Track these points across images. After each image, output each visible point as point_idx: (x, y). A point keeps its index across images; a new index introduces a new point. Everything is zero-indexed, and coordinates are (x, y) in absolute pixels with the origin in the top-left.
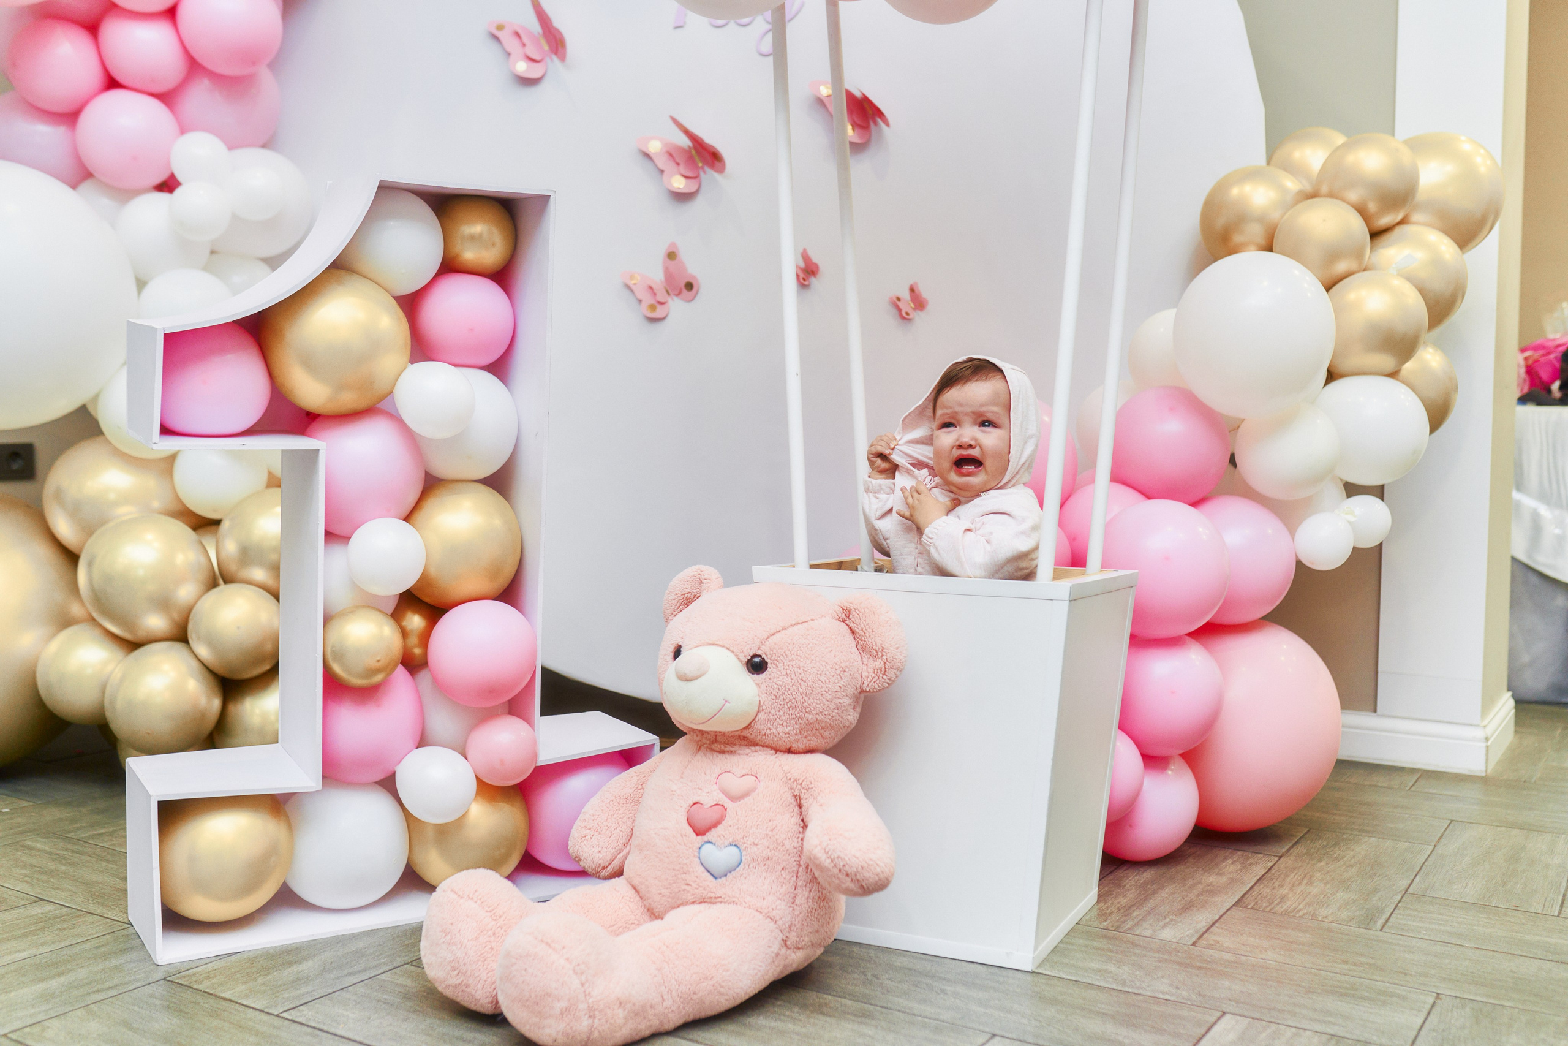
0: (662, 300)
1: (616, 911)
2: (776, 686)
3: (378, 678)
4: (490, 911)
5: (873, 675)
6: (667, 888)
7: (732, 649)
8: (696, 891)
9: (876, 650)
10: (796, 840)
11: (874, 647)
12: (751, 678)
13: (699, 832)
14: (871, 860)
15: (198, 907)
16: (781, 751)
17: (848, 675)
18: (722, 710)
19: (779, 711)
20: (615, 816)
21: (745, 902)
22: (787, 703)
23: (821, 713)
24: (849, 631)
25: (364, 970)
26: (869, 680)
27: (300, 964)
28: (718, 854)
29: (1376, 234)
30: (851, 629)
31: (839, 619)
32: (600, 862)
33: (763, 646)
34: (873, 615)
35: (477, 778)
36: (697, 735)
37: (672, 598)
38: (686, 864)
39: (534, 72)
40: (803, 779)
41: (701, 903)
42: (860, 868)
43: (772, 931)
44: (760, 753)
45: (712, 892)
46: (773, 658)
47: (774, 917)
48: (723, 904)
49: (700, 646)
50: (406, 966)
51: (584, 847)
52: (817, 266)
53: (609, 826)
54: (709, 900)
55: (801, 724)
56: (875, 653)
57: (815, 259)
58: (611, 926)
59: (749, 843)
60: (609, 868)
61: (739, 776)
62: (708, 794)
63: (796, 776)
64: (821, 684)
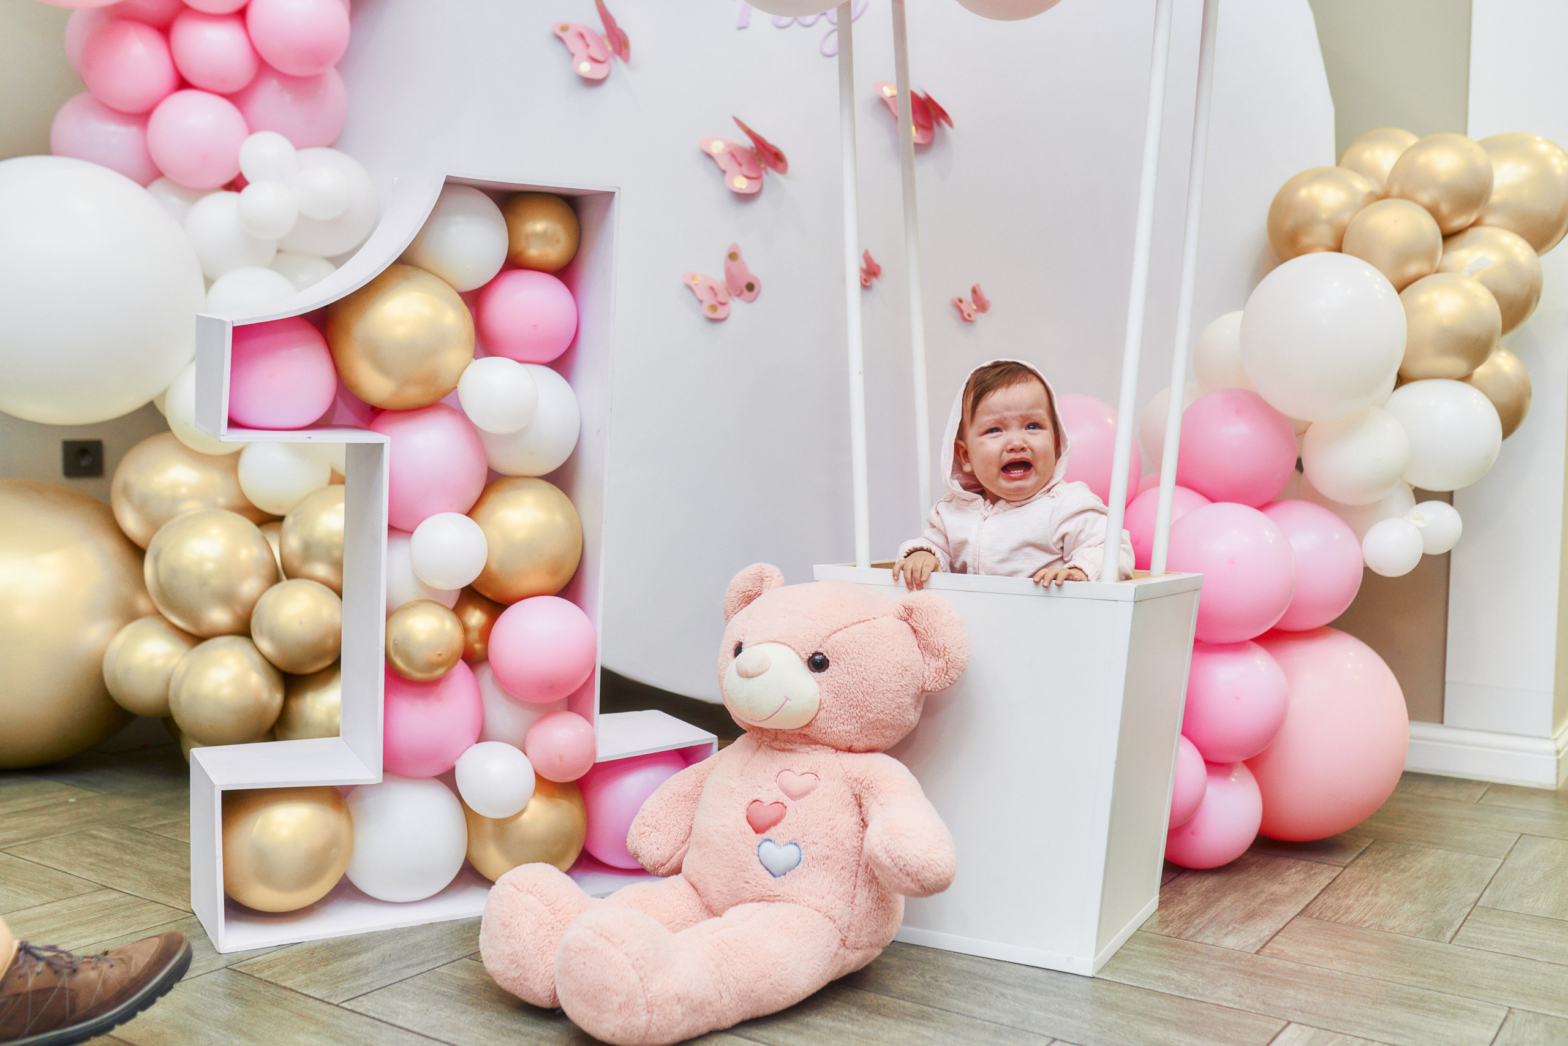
0: (723, 301)
1: (674, 908)
2: (837, 684)
3: (440, 672)
4: (549, 905)
5: (935, 675)
6: (726, 886)
7: (793, 646)
8: (755, 888)
9: (938, 650)
10: (855, 840)
11: (936, 647)
12: (813, 676)
13: (757, 831)
14: (932, 860)
15: (259, 896)
16: (841, 750)
17: (910, 674)
18: (783, 707)
19: (840, 710)
20: (673, 813)
21: (804, 901)
22: (848, 701)
23: (882, 712)
24: (911, 630)
25: (423, 963)
26: (931, 680)
27: (360, 955)
28: (778, 852)
29: (1449, 236)
30: (913, 628)
31: (900, 619)
32: (658, 859)
33: (824, 644)
34: (935, 616)
35: (536, 774)
36: (757, 733)
37: (732, 595)
38: (745, 861)
39: (598, 72)
40: (864, 778)
41: (760, 901)
42: (921, 867)
43: (831, 931)
44: (821, 751)
45: (770, 890)
46: (834, 656)
47: (833, 916)
48: (782, 902)
49: (762, 643)
50: (464, 959)
51: (643, 844)
52: (878, 267)
53: (667, 823)
54: (767, 898)
55: (862, 723)
56: (937, 653)
57: (877, 260)
58: (669, 923)
59: (809, 841)
60: (667, 865)
61: (799, 774)
62: (768, 792)
63: (856, 775)
64: (883, 682)
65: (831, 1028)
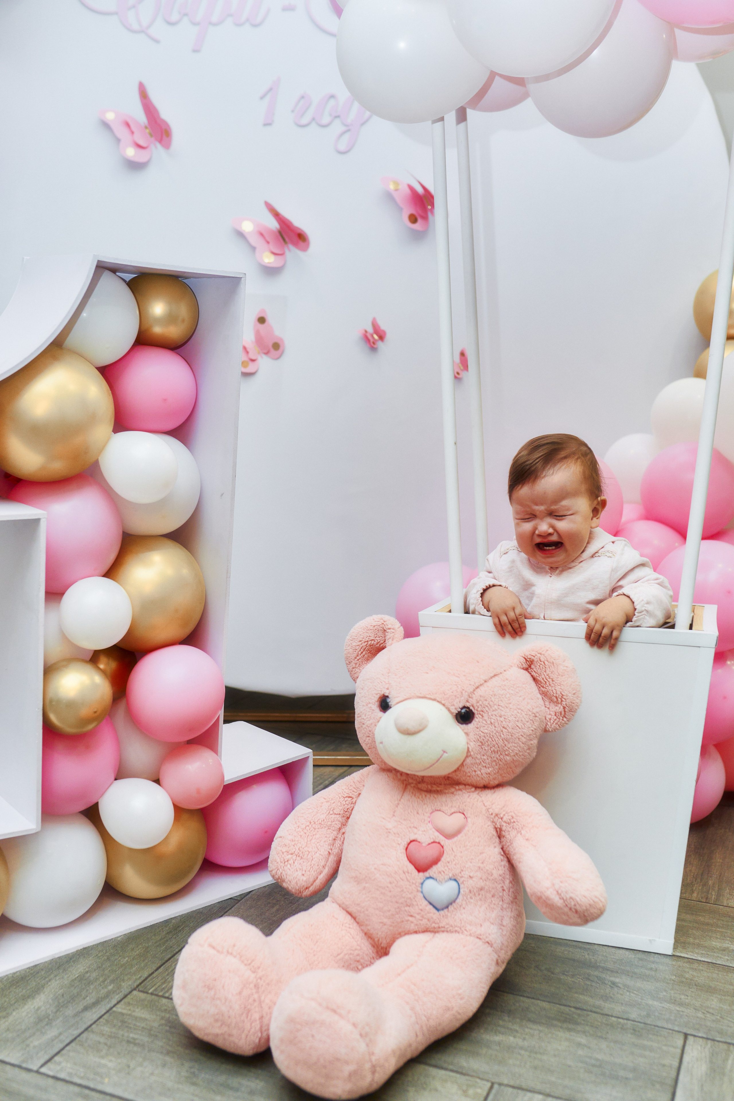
0: (253, 358)
1: (340, 939)
2: (482, 734)
3: (90, 727)
4: (250, 964)
5: (555, 717)
6: (389, 918)
7: (443, 702)
8: (420, 922)
9: (556, 697)
11: (555, 695)
12: (461, 728)
13: (421, 868)
16: (480, 788)
17: (538, 719)
18: (441, 759)
19: (484, 755)
20: (313, 841)
21: (466, 930)
22: (491, 748)
23: (517, 754)
24: (532, 679)
25: (97, 1002)
26: (552, 721)
27: (33, 998)
28: (439, 888)
30: (532, 676)
31: (523, 669)
32: (304, 884)
33: (470, 699)
34: (552, 666)
35: (173, 804)
36: (402, 775)
38: (409, 897)
39: (141, 157)
40: (504, 813)
41: (425, 932)
43: (489, 955)
44: (464, 791)
45: (435, 923)
47: (491, 941)
48: (445, 932)
49: (410, 698)
50: (135, 993)
51: (288, 870)
52: (384, 333)
53: (310, 851)
54: (432, 930)
55: (500, 765)
56: (555, 700)
57: (383, 326)
58: (338, 955)
59: (466, 876)
60: (311, 889)
61: (449, 814)
62: (424, 833)
63: (497, 811)
64: (519, 729)
65: (499, 1044)
